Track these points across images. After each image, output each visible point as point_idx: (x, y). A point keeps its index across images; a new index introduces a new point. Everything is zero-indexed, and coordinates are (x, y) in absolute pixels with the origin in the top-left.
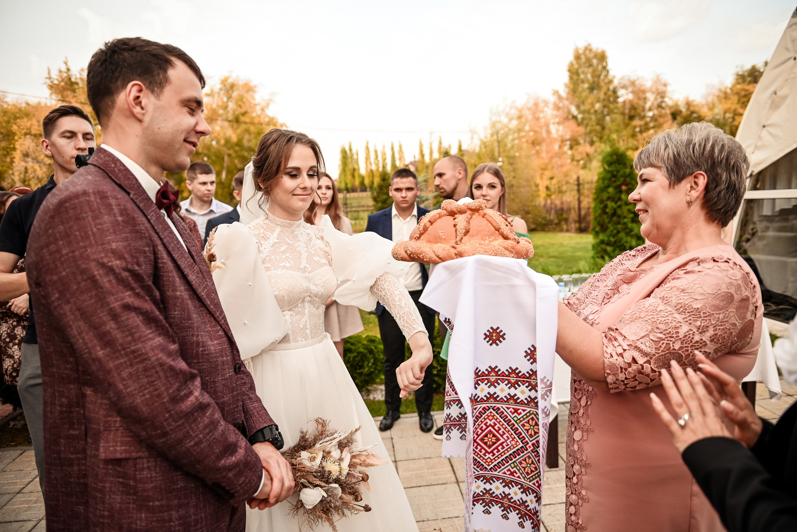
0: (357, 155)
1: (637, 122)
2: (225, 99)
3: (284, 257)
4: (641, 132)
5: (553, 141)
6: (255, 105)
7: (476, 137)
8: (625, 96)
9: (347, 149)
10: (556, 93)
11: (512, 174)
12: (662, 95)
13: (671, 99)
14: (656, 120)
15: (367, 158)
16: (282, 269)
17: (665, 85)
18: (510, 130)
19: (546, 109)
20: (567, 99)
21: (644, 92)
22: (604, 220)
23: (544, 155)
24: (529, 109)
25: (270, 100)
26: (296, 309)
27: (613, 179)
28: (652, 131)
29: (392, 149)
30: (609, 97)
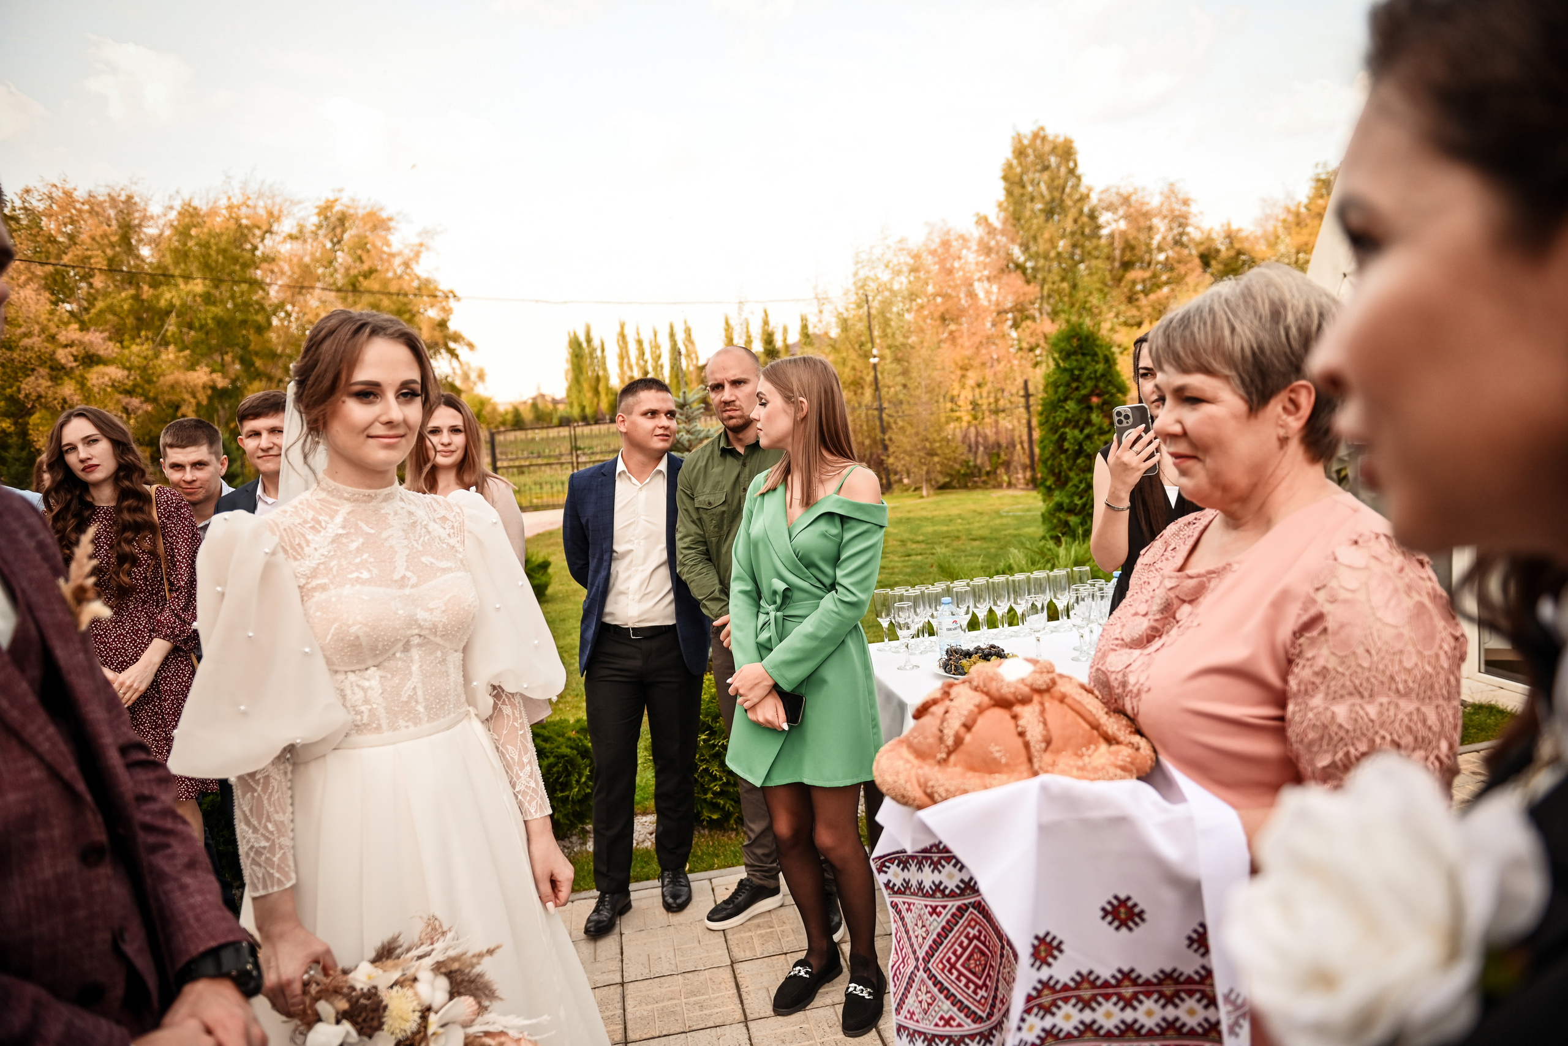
0: (603, 350)
1: (1135, 274)
2: (329, 245)
3: (358, 560)
4: (1146, 292)
5: (980, 313)
6: (392, 255)
7: (828, 308)
8: (1111, 224)
9: (582, 338)
10: (983, 221)
11: (900, 379)
12: (1180, 221)
13: (1197, 228)
14: (1172, 269)
15: (623, 356)
16: (353, 585)
17: (1186, 202)
18: (894, 294)
19: (964, 252)
20: (1003, 233)
21: (1147, 215)
22: (1060, 465)
23: (965, 341)
24: (933, 253)
25: (421, 245)
26: (390, 664)
27: (1074, 385)
28: (1166, 290)
29: (672, 335)
30: (1083, 227)
